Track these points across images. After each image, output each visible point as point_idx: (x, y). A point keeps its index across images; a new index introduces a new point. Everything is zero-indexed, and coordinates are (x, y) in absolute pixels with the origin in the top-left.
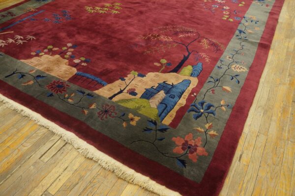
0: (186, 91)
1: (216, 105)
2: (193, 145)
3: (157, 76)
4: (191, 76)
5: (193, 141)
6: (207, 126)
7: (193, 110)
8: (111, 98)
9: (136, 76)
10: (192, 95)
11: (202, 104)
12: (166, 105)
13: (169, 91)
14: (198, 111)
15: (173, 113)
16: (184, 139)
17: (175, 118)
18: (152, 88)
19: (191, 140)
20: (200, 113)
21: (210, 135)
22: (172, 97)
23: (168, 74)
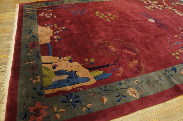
0: (80, 84)
1: (83, 103)
2: (41, 113)
3: (78, 66)
4: (94, 78)
5: (43, 111)
6: (61, 110)
7: (67, 97)
8: (43, 63)
9: (68, 60)
10: (79, 89)
11: (77, 97)
12: (59, 83)
13: (71, 78)
14: (69, 99)
15: (56, 90)
16: (42, 106)
17: (53, 93)
18: (66, 70)
19: (43, 110)
20: (68, 101)
21: (56, 116)
22: (67, 82)
23: (85, 68)
